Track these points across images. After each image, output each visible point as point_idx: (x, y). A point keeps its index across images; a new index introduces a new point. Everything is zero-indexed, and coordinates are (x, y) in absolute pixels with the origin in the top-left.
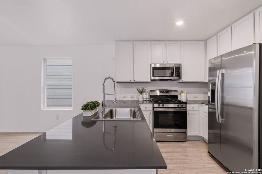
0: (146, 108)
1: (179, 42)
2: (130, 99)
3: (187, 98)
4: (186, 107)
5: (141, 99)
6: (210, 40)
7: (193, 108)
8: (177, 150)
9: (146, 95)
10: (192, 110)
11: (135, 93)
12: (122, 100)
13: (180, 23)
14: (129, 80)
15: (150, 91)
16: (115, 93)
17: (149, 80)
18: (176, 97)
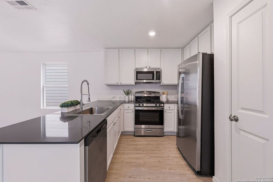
0: (129, 107)
1: (159, 50)
2: (119, 100)
3: (167, 99)
4: (163, 107)
5: (127, 100)
6: (185, 48)
7: (169, 107)
8: (152, 143)
9: (131, 96)
10: (168, 109)
11: (122, 95)
12: (111, 101)
13: (152, 34)
14: (116, 83)
15: (136, 92)
16: (89, 93)
17: (134, 83)
18: (158, 98)
